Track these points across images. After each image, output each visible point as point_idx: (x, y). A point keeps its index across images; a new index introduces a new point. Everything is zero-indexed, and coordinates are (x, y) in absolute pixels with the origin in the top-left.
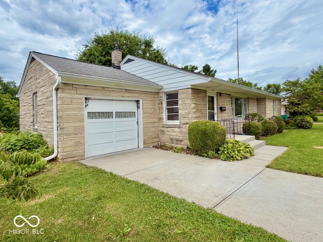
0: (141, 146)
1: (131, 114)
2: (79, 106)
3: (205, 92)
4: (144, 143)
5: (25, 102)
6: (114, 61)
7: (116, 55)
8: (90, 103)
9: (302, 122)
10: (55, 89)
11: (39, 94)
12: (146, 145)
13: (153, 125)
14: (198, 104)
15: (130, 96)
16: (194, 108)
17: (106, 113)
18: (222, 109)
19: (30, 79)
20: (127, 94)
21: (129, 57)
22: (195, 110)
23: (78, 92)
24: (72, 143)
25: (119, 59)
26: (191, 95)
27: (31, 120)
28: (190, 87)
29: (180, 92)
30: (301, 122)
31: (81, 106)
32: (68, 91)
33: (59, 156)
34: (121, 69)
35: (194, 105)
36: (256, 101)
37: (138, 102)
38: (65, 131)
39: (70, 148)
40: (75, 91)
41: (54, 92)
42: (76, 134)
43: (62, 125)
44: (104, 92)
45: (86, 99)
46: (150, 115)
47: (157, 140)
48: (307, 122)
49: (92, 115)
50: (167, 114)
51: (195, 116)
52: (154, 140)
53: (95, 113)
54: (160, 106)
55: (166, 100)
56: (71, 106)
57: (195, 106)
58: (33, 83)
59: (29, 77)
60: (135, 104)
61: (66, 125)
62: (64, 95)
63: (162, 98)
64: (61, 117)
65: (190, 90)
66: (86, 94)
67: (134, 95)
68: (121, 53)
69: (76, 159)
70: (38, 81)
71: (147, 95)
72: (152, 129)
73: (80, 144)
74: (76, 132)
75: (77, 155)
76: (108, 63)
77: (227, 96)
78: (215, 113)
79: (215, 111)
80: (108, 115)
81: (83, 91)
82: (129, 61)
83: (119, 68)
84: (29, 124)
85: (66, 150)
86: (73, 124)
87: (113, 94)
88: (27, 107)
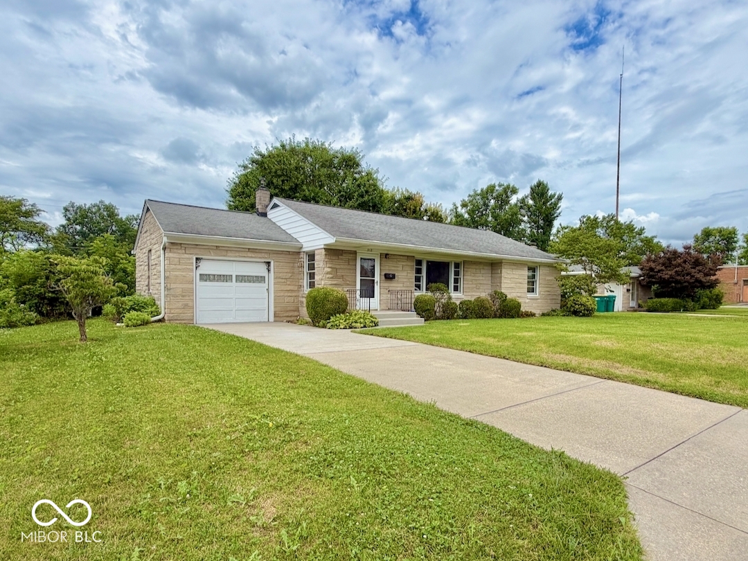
0: (272, 319)
1: (260, 279)
2: (188, 267)
3: (355, 253)
4: (275, 316)
5: (141, 260)
6: (258, 206)
7: (261, 196)
8: (202, 264)
9: (576, 304)
10: (163, 249)
11: (153, 251)
12: (277, 319)
13: (289, 294)
14: (337, 269)
15: (253, 256)
16: (327, 273)
17: (224, 276)
18: (389, 277)
19: (146, 232)
20: (250, 254)
21: (275, 200)
22: (330, 276)
23: (187, 252)
24: (179, 305)
25: (264, 202)
26: (323, 257)
27: (146, 283)
28: (323, 247)
29: (316, 252)
30: (573, 305)
31: (191, 267)
32: (175, 250)
33: (166, 318)
34: (268, 216)
35: (329, 270)
36: (490, 268)
37: (269, 263)
38: (172, 292)
39: (177, 310)
40: (184, 251)
41: (162, 252)
42: (183, 296)
43: (168, 285)
44: (218, 251)
45: (197, 259)
46: (283, 280)
47: (296, 314)
48: (581, 304)
49: (204, 277)
50: (309, 280)
51: (330, 282)
52: (291, 314)
53: (209, 275)
54: (300, 270)
55: (308, 262)
56: (179, 267)
57: (332, 271)
58: (148, 238)
59: (145, 230)
60: (264, 267)
61: (173, 286)
62: (171, 255)
63: (302, 260)
64: (168, 277)
65: (323, 250)
66: (196, 254)
67: (260, 255)
68: (269, 193)
69: (184, 322)
70: (153, 236)
71: (281, 256)
72: (287, 300)
73: (189, 307)
74: (184, 294)
75: (184, 318)
76: (251, 208)
77: (406, 258)
78: (375, 281)
79: (377, 278)
80: (225, 278)
81: (192, 251)
82: (275, 206)
83: (264, 215)
84: (144, 288)
85: (172, 311)
86: (181, 286)
87: (229, 254)
88: (143, 267)
